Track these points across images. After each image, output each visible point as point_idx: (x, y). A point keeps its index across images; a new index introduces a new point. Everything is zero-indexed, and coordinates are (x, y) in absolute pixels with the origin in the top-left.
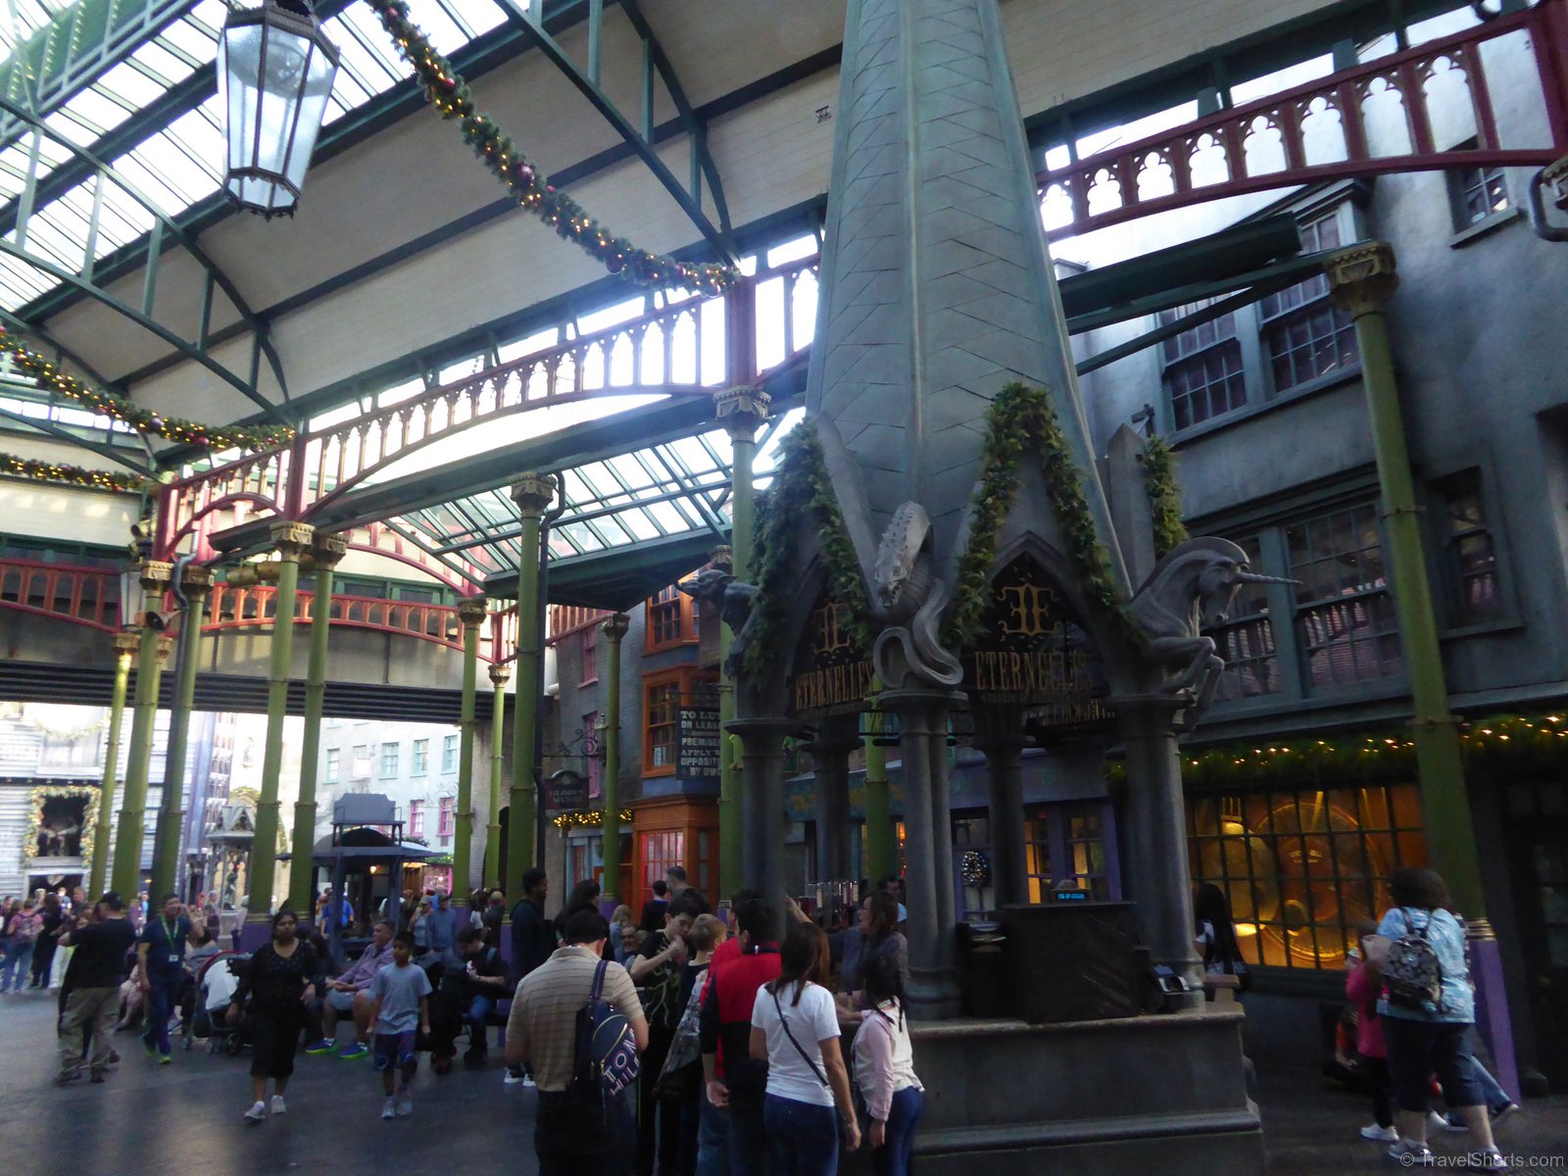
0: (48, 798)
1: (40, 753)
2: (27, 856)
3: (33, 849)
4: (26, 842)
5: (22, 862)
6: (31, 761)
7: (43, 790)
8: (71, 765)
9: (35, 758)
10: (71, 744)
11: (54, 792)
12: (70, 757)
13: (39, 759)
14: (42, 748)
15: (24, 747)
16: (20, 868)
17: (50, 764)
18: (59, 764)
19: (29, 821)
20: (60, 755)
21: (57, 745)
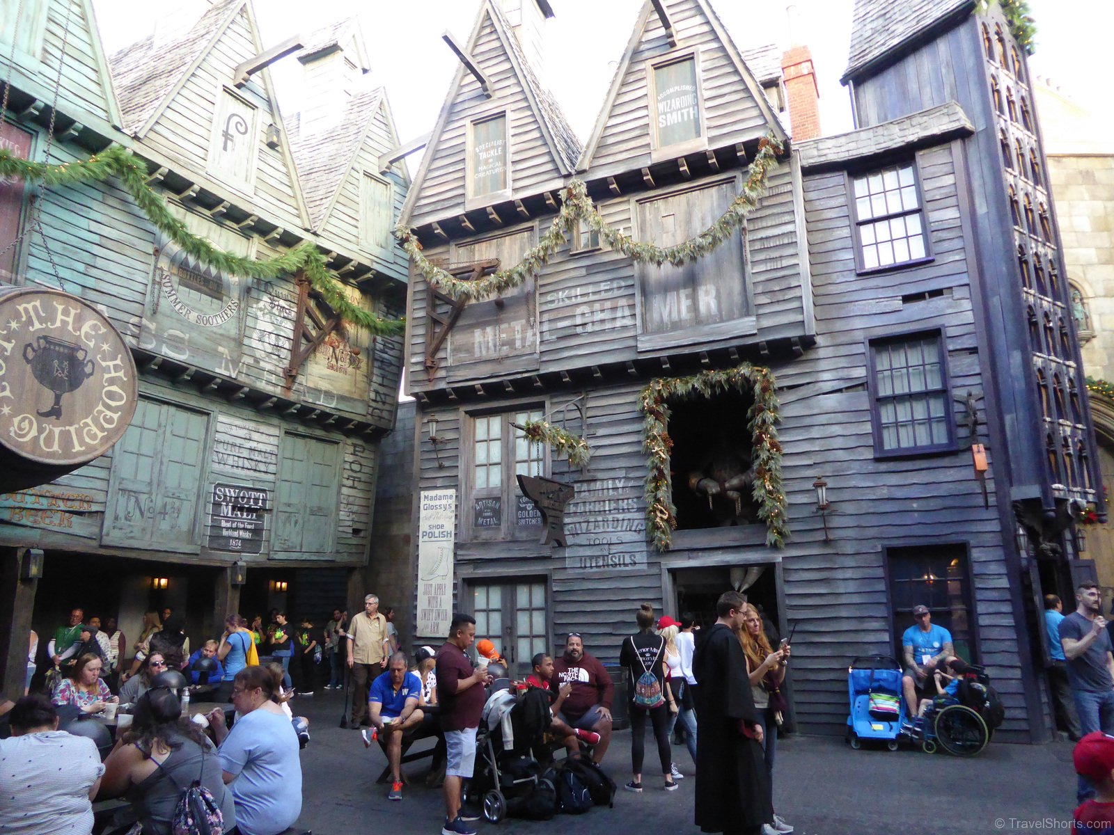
0: (673, 401)
1: (638, 311)
2: (656, 527)
3: (666, 511)
4: (649, 498)
5: (650, 541)
6: (624, 327)
7: (658, 385)
8: (698, 320)
9: (628, 322)
10: (691, 281)
11: (680, 387)
12: (694, 307)
13: (638, 322)
14: (638, 299)
15: (608, 305)
16: (650, 554)
17: (661, 329)
18: (676, 326)
19: (649, 454)
20: (675, 307)
21: (667, 287)
